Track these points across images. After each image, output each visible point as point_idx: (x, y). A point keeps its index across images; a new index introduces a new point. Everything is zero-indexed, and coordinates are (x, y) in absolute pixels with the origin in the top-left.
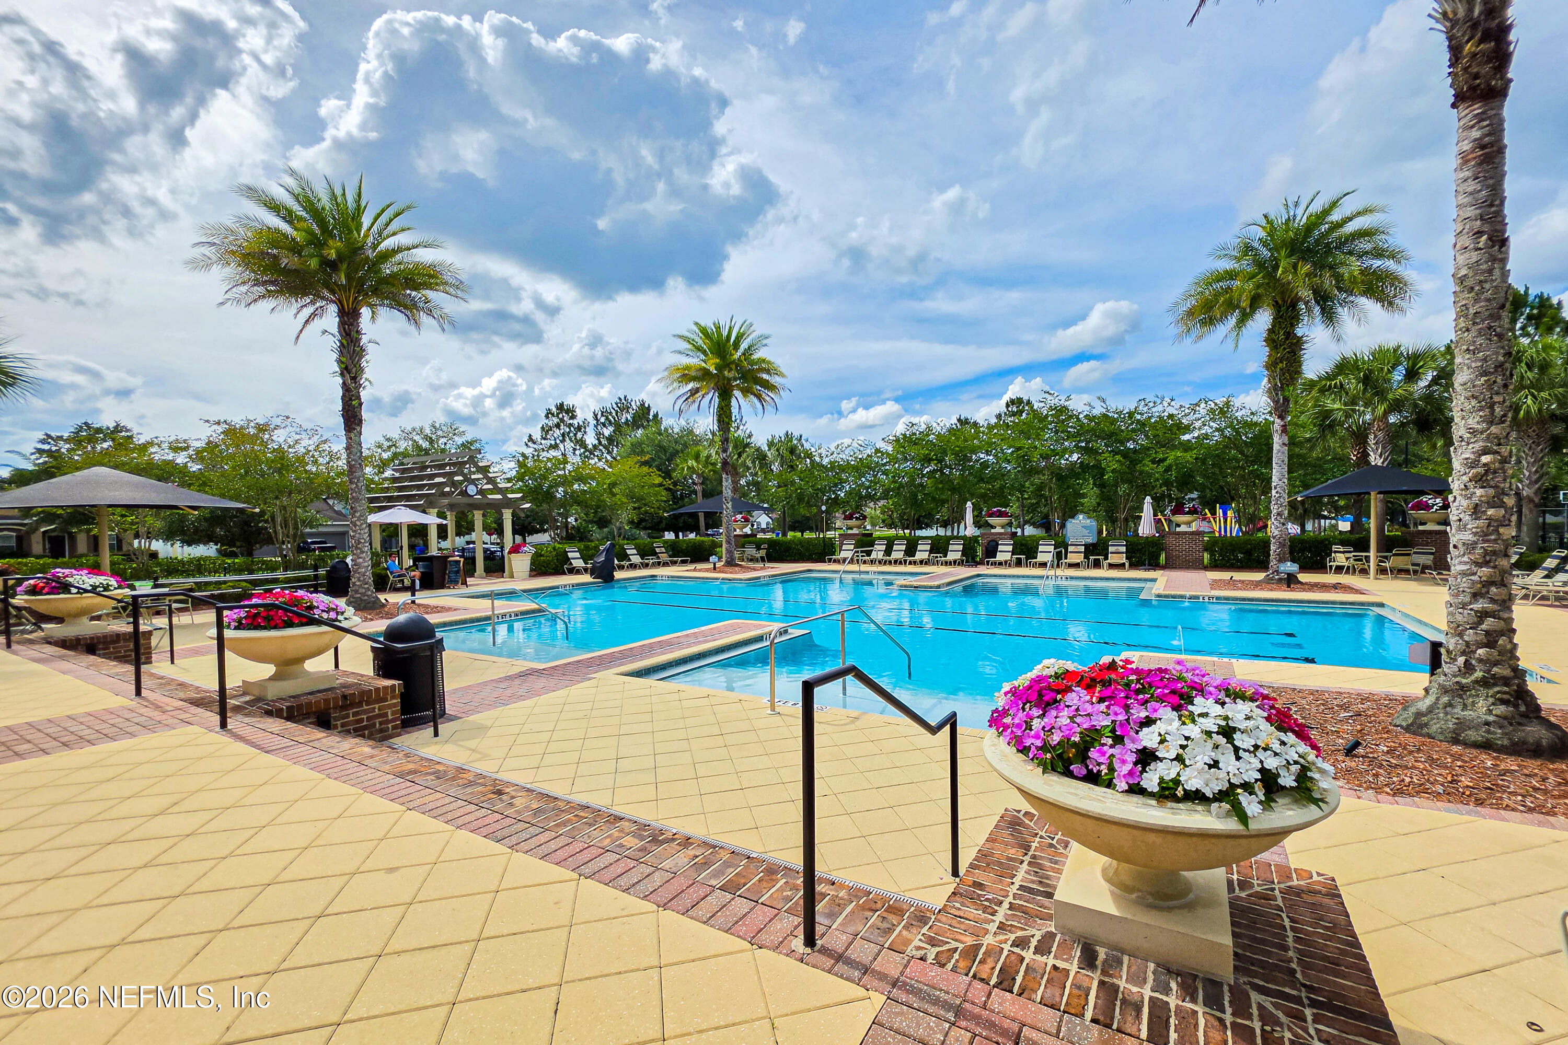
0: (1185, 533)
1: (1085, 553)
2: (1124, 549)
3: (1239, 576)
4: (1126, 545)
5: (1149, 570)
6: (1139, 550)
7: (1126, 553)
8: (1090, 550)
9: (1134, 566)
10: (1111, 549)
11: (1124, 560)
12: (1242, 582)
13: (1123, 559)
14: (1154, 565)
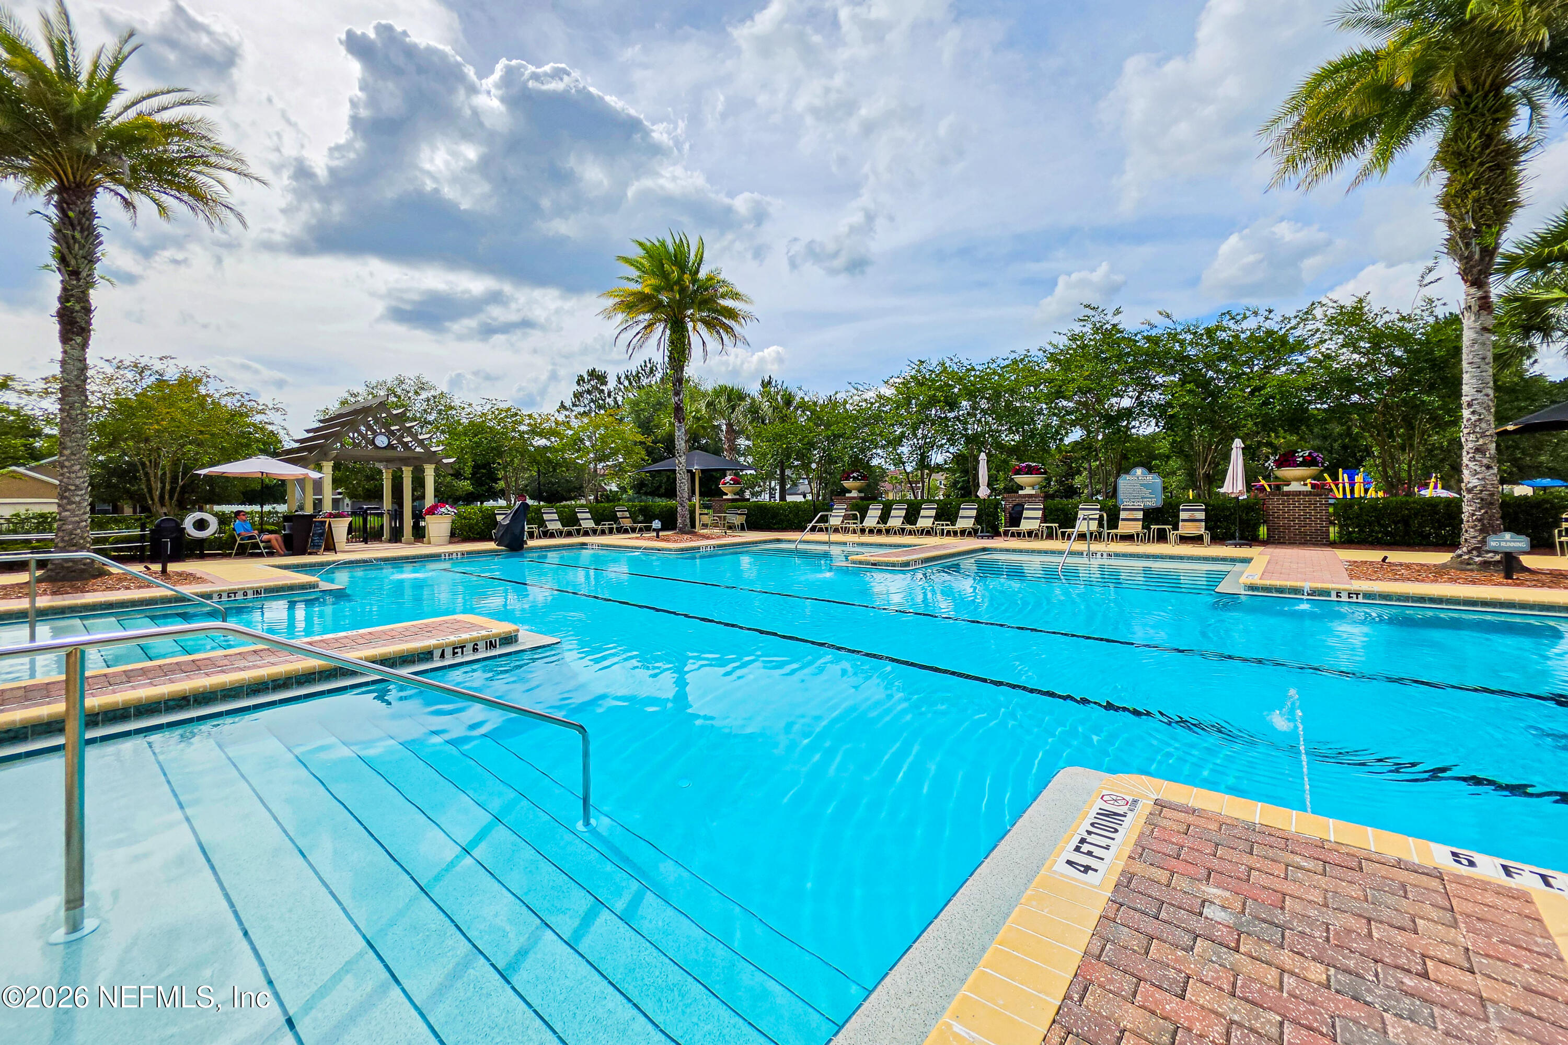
0: (1299, 493)
1: (1144, 520)
2: (1202, 515)
3: (1397, 557)
4: (1205, 510)
5: (1241, 545)
6: (1226, 518)
7: (1206, 521)
8: (1151, 516)
9: (1217, 539)
10: (1183, 515)
11: (1202, 531)
12: (1408, 566)
13: (1200, 529)
14: (1251, 539)
